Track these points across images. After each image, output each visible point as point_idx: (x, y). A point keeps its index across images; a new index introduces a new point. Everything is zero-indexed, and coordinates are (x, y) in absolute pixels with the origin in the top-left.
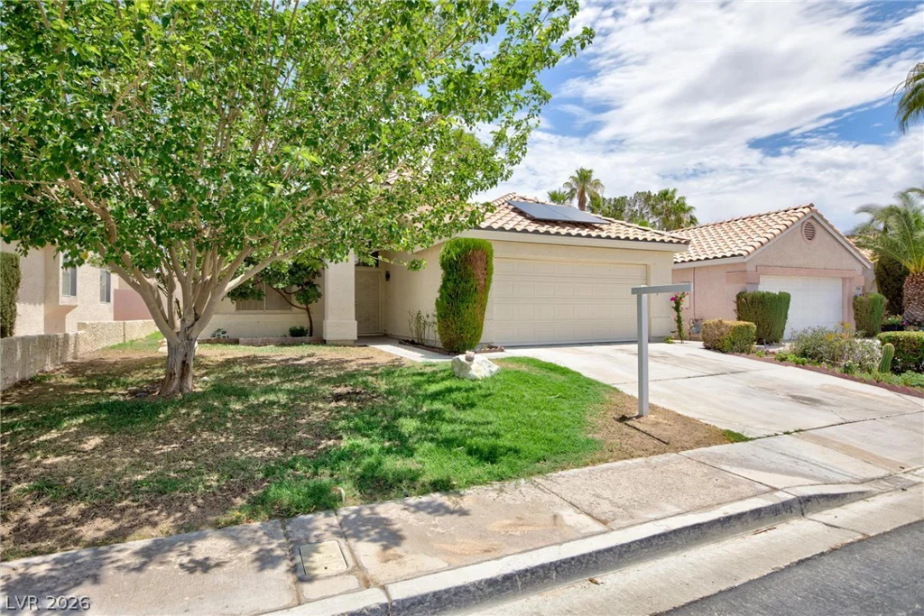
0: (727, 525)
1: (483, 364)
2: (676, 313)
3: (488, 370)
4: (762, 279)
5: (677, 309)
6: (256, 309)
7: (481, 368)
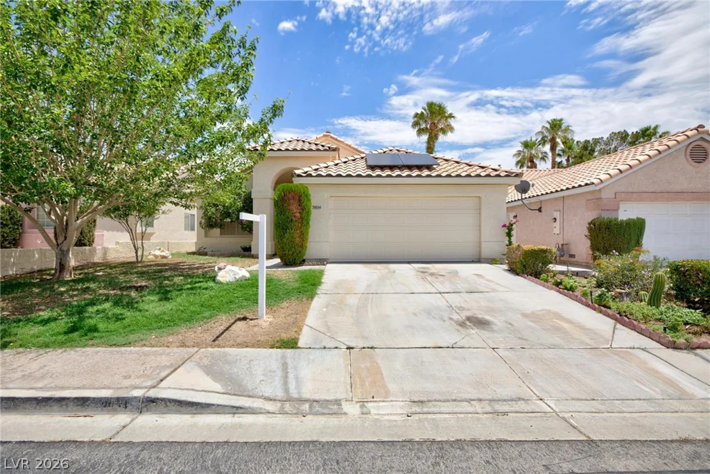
0: (44, 404)
1: (230, 272)
2: (507, 238)
3: (233, 277)
4: (623, 206)
5: (509, 235)
6: (231, 234)
7: (228, 275)
